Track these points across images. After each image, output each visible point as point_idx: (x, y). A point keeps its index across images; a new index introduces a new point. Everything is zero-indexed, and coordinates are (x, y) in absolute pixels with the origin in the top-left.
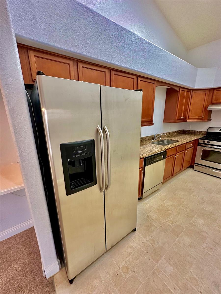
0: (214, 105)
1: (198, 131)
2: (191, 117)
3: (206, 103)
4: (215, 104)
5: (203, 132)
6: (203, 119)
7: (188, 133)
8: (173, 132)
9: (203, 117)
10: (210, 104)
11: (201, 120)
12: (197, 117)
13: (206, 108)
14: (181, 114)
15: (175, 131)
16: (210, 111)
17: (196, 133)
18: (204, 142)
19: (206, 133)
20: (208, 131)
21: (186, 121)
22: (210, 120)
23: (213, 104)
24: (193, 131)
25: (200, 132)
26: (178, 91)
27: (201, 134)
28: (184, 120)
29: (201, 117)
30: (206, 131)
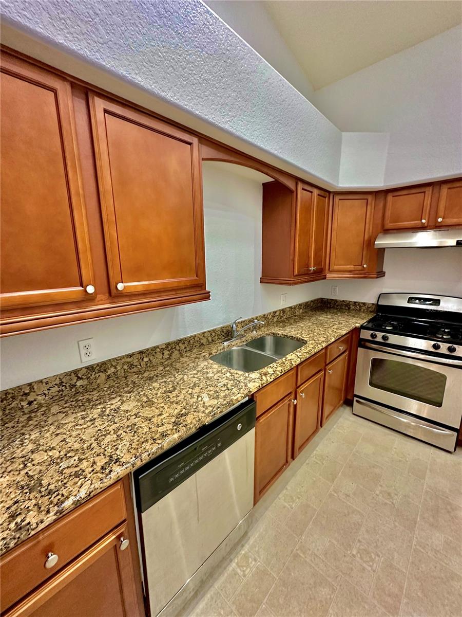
0: (388, 236)
1: (355, 303)
2: (336, 268)
3: (369, 229)
4: (391, 231)
5: (369, 304)
6: (366, 272)
7: (334, 307)
8: (295, 308)
9: (365, 266)
10: (381, 233)
11: (361, 274)
12: (351, 267)
13: (370, 243)
14: (309, 257)
15: (300, 305)
16: (382, 250)
17: (352, 307)
18: (373, 336)
19: (374, 307)
20: (379, 304)
21: (325, 278)
22: (381, 274)
23: (386, 231)
24: (343, 301)
25: (362, 305)
26: (291, 192)
27: (364, 312)
28: (319, 275)
29: (360, 267)
30: (374, 301)
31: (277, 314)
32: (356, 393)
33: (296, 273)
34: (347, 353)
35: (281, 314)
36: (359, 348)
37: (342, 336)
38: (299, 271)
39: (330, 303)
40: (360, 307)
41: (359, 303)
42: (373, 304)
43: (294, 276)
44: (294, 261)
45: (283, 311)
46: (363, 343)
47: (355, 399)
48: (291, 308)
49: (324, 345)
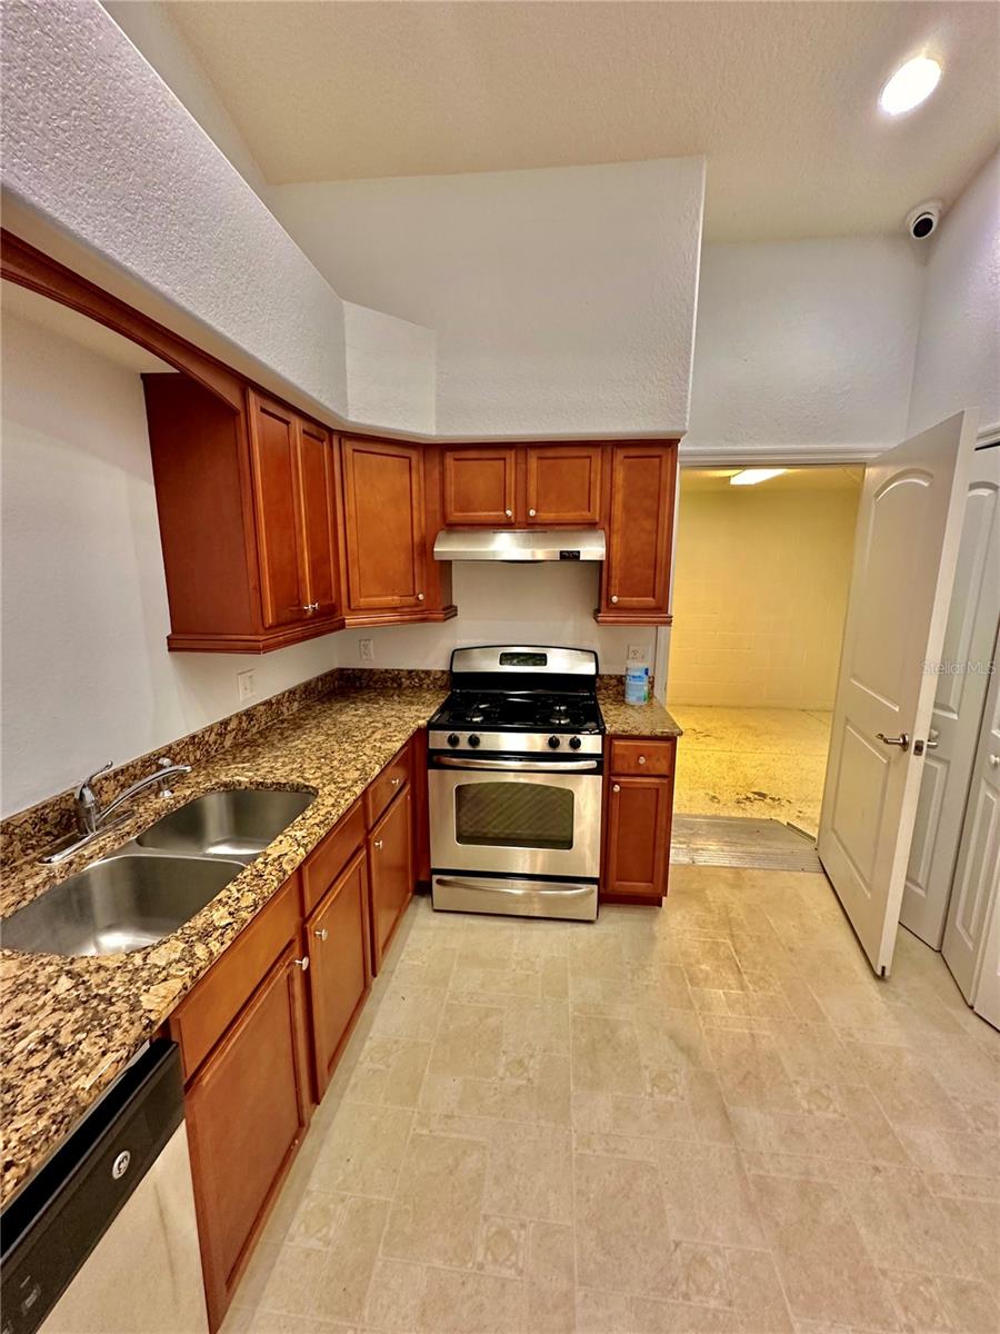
0: (455, 536)
1: (410, 672)
2: (363, 601)
3: (420, 520)
4: (460, 528)
5: (436, 671)
6: (424, 608)
7: (368, 687)
8: (279, 702)
9: (421, 597)
10: (442, 529)
11: (415, 613)
12: (394, 600)
13: (424, 549)
14: (298, 581)
15: (292, 692)
16: (446, 566)
17: (406, 682)
18: (454, 741)
19: (445, 676)
20: (454, 670)
21: (342, 626)
22: (450, 612)
23: (452, 527)
24: (386, 671)
25: (422, 676)
27: (428, 689)
28: (328, 620)
29: (411, 600)
30: (445, 667)
31: (232, 725)
32: (435, 865)
33: (270, 620)
34: (408, 787)
35: (244, 725)
36: (430, 771)
37: (395, 755)
38: (276, 614)
39: (360, 678)
40: (421, 679)
41: (417, 672)
42: (443, 672)
43: (266, 629)
44: (259, 589)
45: (249, 714)
46: (435, 760)
47: (435, 877)
48: (268, 703)
49: (358, 790)
